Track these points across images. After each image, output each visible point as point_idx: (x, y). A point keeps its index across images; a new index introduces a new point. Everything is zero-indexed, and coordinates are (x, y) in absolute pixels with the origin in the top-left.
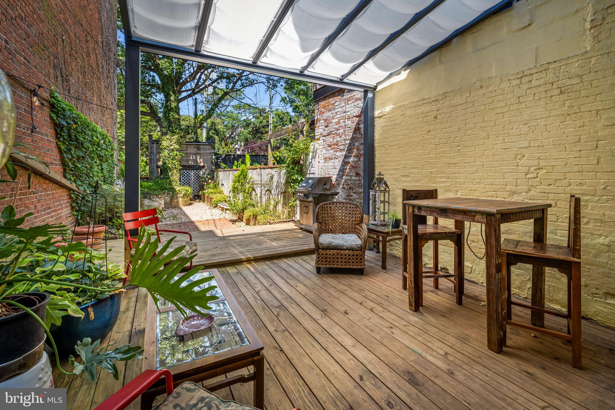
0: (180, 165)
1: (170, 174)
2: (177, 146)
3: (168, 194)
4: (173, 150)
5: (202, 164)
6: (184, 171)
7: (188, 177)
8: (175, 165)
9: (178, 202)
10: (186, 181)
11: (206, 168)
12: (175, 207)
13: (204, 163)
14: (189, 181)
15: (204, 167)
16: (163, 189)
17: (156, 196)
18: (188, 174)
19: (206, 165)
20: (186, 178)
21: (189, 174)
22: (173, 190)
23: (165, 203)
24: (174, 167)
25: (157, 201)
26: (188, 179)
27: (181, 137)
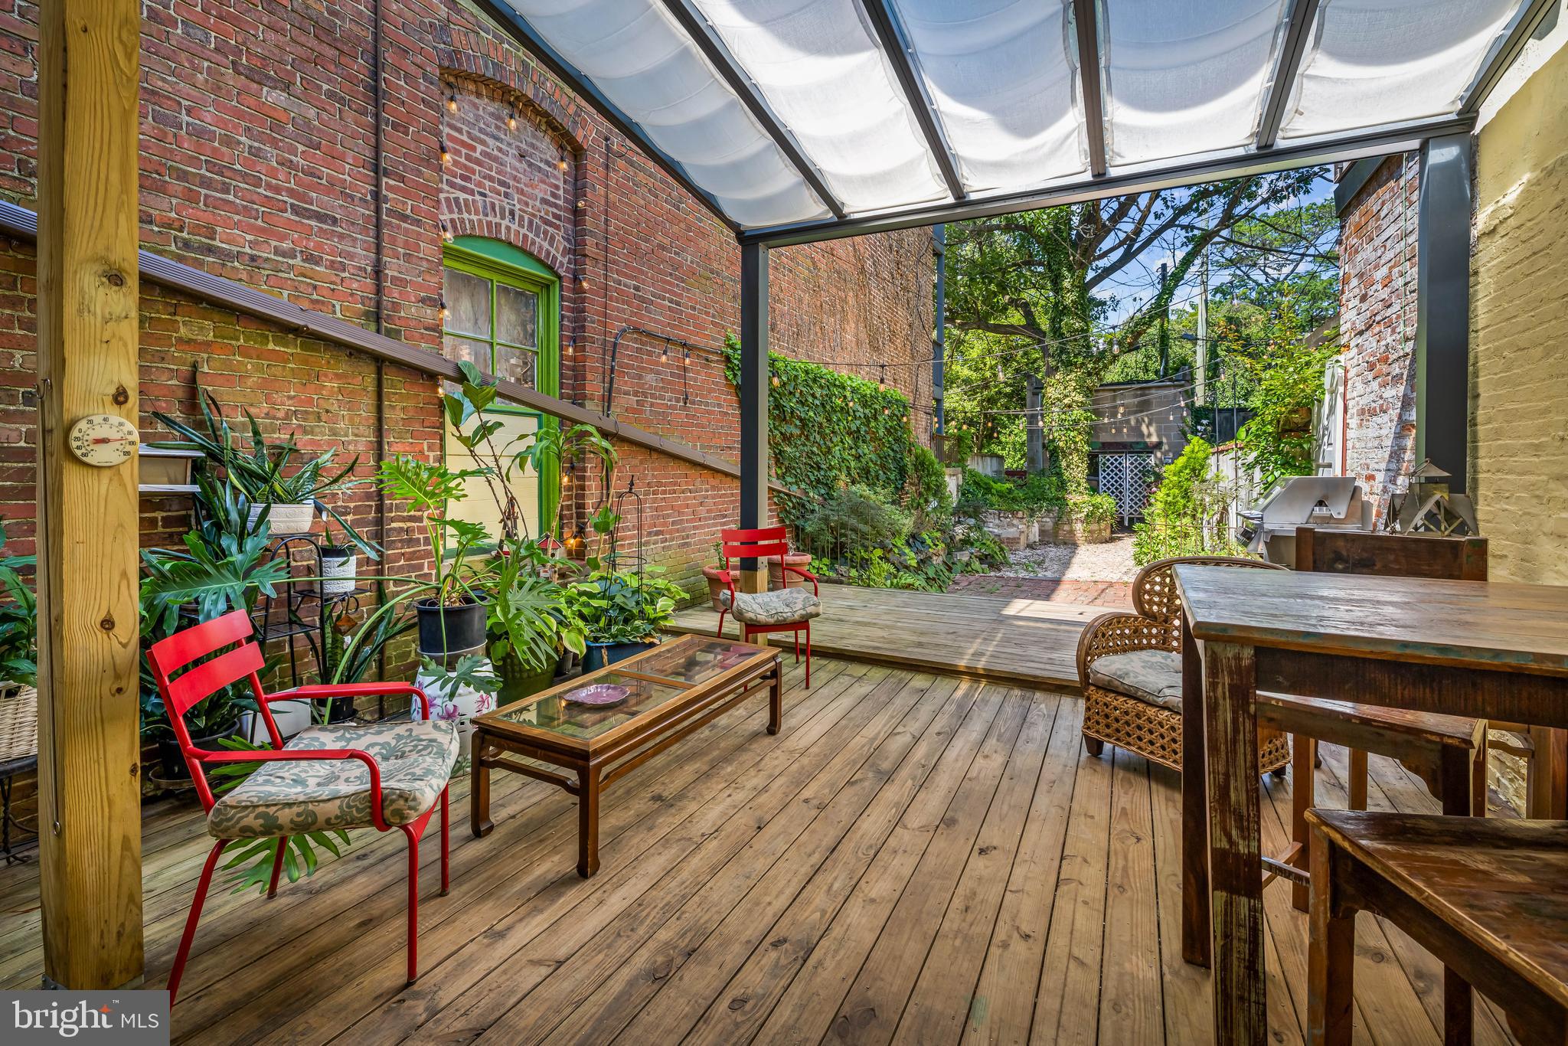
0: (1087, 443)
1: (1064, 464)
2: (1080, 398)
3: (1048, 511)
4: (1070, 406)
5: (1154, 439)
6: (1108, 457)
7: (1116, 471)
8: (1075, 443)
9: (1072, 532)
10: (1112, 481)
11: (1165, 447)
12: (1065, 543)
13: (1159, 436)
14: (1120, 482)
15: (1159, 445)
16: (1039, 500)
17: (1013, 514)
18: (1116, 464)
19: (1164, 440)
20: (1112, 474)
21: (1120, 464)
22: (1061, 502)
23: (1042, 532)
24: (1073, 446)
25: (1013, 525)
26: (1116, 478)
27: (1089, 374)
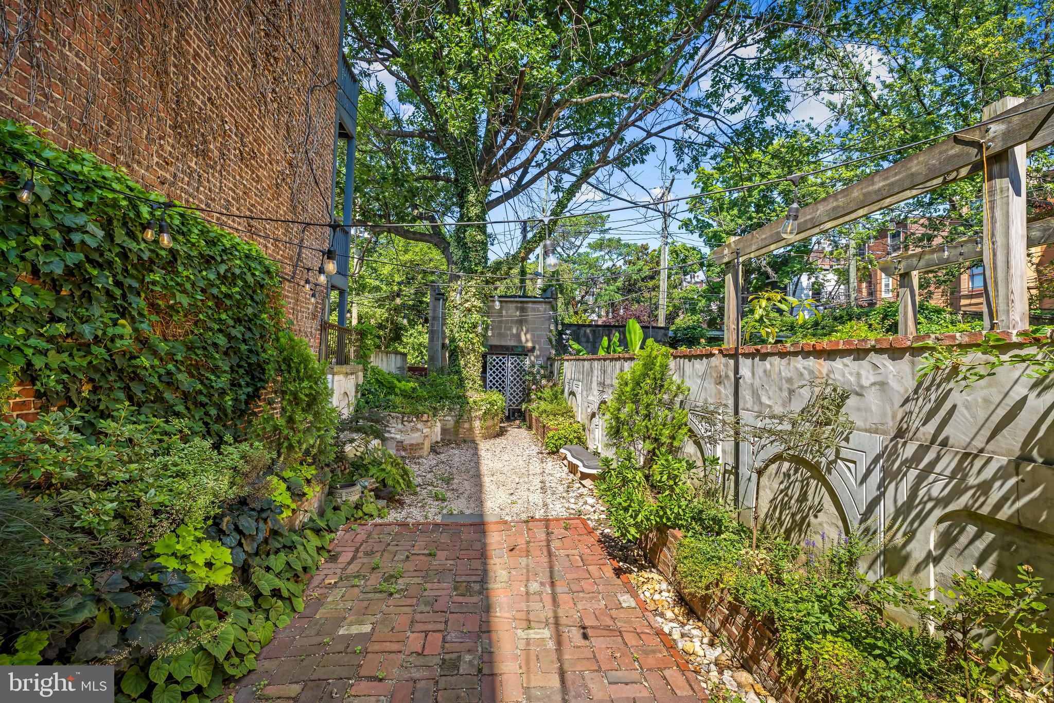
0: (483, 344)
1: (462, 363)
2: (478, 303)
3: (450, 409)
4: (469, 310)
5: (530, 345)
6: (494, 357)
7: (500, 370)
8: (473, 344)
9: (471, 429)
10: (497, 378)
11: (537, 352)
12: (465, 441)
13: (533, 342)
14: (503, 379)
15: (533, 349)
16: (441, 398)
17: (417, 417)
18: (500, 363)
19: (537, 347)
20: (497, 372)
21: (503, 363)
22: (462, 400)
23: (444, 431)
24: (471, 347)
25: (418, 430)
26: (500, 375)
27: (487, 282)
